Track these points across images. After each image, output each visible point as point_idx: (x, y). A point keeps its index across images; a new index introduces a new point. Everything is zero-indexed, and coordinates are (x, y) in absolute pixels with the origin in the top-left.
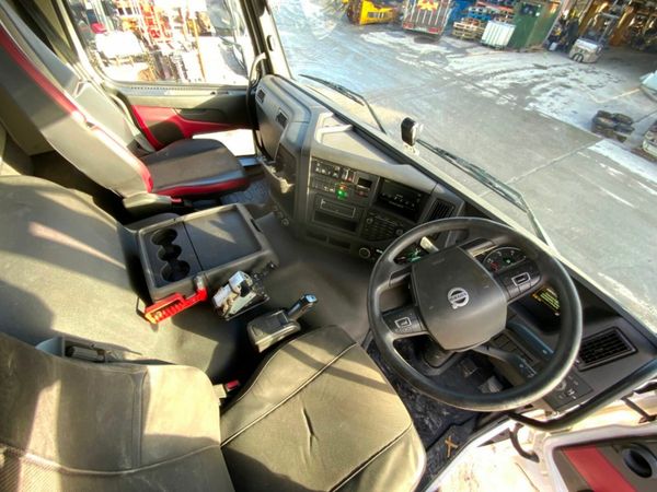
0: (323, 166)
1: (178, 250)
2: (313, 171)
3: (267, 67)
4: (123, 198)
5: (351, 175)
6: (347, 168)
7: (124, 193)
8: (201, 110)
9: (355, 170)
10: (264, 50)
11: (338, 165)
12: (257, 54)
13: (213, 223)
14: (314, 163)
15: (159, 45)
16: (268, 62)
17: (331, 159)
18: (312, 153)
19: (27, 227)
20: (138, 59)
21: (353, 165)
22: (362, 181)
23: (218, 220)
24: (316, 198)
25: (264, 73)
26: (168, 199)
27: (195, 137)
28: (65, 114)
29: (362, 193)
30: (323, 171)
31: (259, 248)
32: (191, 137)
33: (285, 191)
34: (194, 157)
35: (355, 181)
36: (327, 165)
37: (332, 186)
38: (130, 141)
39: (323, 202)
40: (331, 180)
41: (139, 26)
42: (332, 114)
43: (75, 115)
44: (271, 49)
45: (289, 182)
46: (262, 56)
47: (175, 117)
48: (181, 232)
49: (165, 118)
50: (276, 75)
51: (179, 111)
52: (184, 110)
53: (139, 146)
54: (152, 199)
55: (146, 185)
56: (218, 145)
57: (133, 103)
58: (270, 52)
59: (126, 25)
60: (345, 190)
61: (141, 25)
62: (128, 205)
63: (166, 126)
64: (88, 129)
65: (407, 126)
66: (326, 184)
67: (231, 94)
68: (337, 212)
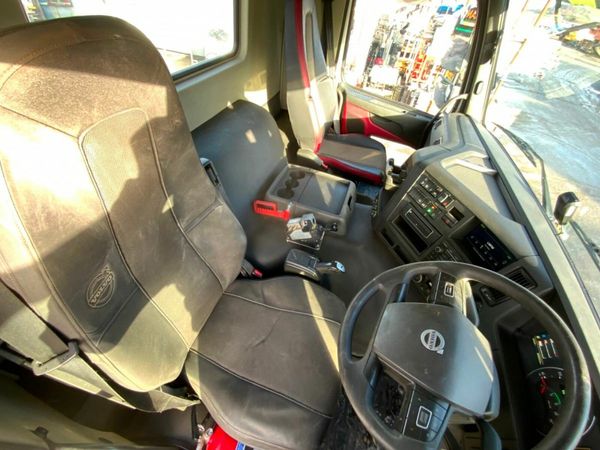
0: (429, 182)
1: (297, 185)
2: (419, 183)
3: (462, 107)
4: (299, 148)
5: (449, 200)
6: (449, 192)
7: (302, 145)
8: (387, 120)
9: (455, 198)
10: (469, 92)
11: (442, 187)
12: (462, 92)
13: (329, 186)
14: (424, 177)
15: (412, 83)
16: (466, 103)
17: (439, 179)
18: (427, 168)
19: (246, 131)
20: (389, 88)
21: (456, 193)
22: (455, 212)
23: (333, 185)
24: (406, 206)
25: (458, 109)
26: (321, 162)
27: (372, 137)
28: (302, 87)
29: (448, 221)
30: (427, 186)
31: (338, 213)
32: (369, 135)
33: (388, 188)
34: (359, 148)
35: (449, 207)
36: (433, 182)
37: (426, 201)
38: (330, 120)
39: (410, 211)
40: (428, 197)
41: (408, 68)
42: (486, 156)
43: (307, 91)
44: (475, 93)
45: (394, 182)
46: (465, 96)
47: (367, 119)
48: (307, 177)
49: (360, 117)
50: (467, 116)
51: (372, 115)
52: (377, 116)
53: (332, 126)
54: (313, 157)
55: (315, 147)
56: (382, 148)
57: (347, 100)
58: (473, 95)
59: (398, 65)
60: (435, 211)
61: (410, 68)
62: (299, 153)
63: (358, 122)
64: (307, 99)
65: (567, 199)
66: (422, 197)
67: (418, 117)
68: (415, 225)
